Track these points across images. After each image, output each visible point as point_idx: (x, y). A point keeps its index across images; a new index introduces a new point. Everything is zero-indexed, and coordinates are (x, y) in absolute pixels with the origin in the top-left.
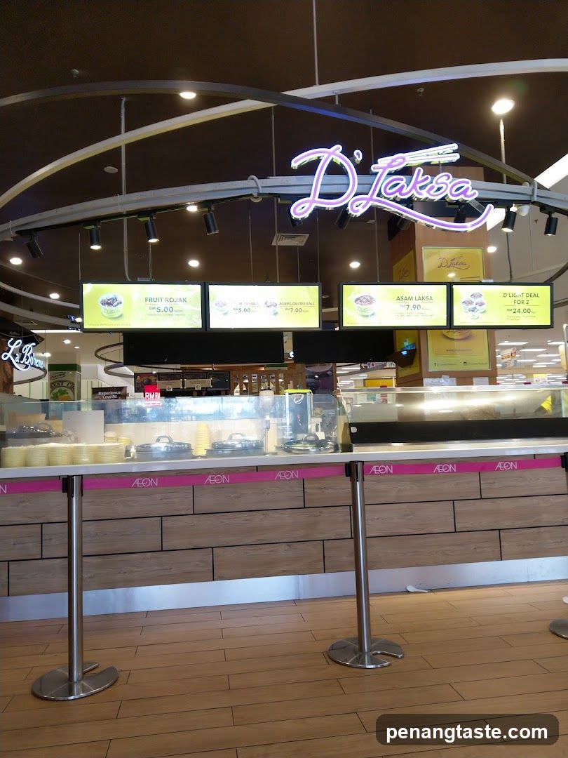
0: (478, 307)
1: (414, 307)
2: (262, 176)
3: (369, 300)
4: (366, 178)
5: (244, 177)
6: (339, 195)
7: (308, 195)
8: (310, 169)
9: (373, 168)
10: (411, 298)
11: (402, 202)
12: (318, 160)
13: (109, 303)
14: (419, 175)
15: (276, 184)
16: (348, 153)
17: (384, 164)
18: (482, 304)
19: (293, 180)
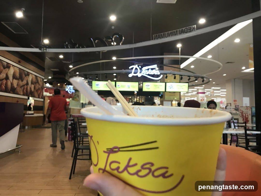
0: (172, 88)
1: (158, 87)
2: (125, 69)
3: (149, 86)
4: (141, 70)
5: (122, 69)
6: (137, 73)
7: (131, 73)
8: (132, 68)
9: (142, 69)
10: (157, 85)
11: (147, 75)
12: (133, 68)
13: (97, 85)
14: (150, 70)
15: (127, 71)
16: (138, 66)
17: (144, 68)
18: (172, 87)
19: (129, 70)
